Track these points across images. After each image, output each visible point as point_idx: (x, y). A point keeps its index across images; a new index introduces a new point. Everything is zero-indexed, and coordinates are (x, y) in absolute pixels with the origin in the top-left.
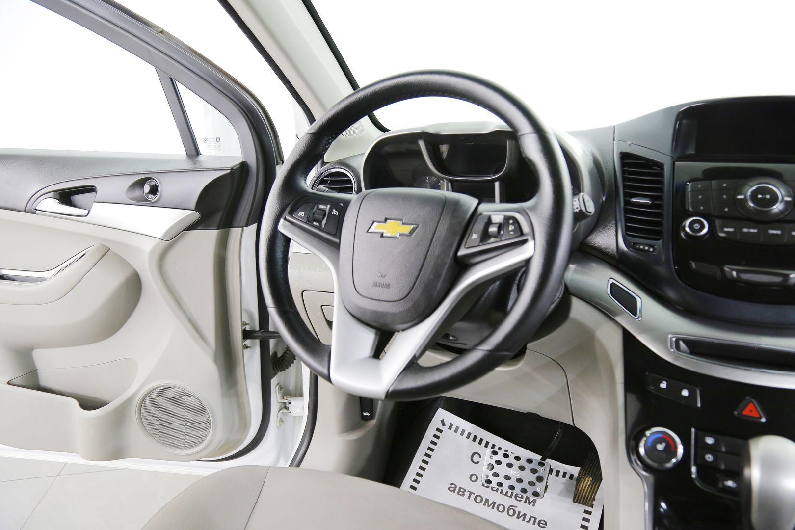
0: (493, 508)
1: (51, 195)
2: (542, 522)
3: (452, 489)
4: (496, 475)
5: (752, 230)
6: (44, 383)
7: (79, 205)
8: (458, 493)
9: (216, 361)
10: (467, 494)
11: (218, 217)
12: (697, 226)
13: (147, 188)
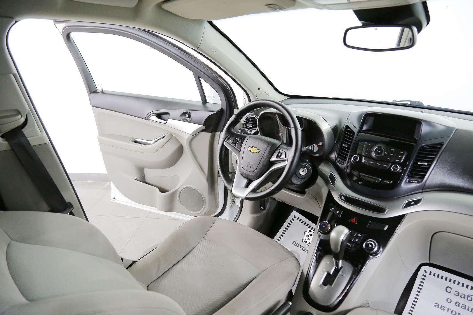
1: (154, 114)
3: (294, 243)
4: (309, 239)
5: (372, 162)
6: (147, 181)
7: (163, 118)
8: (296, 245)
9: (207, 180)
10: (300, 246)
11: (211, 128)
12: (355, 158)
13: (187, 116)
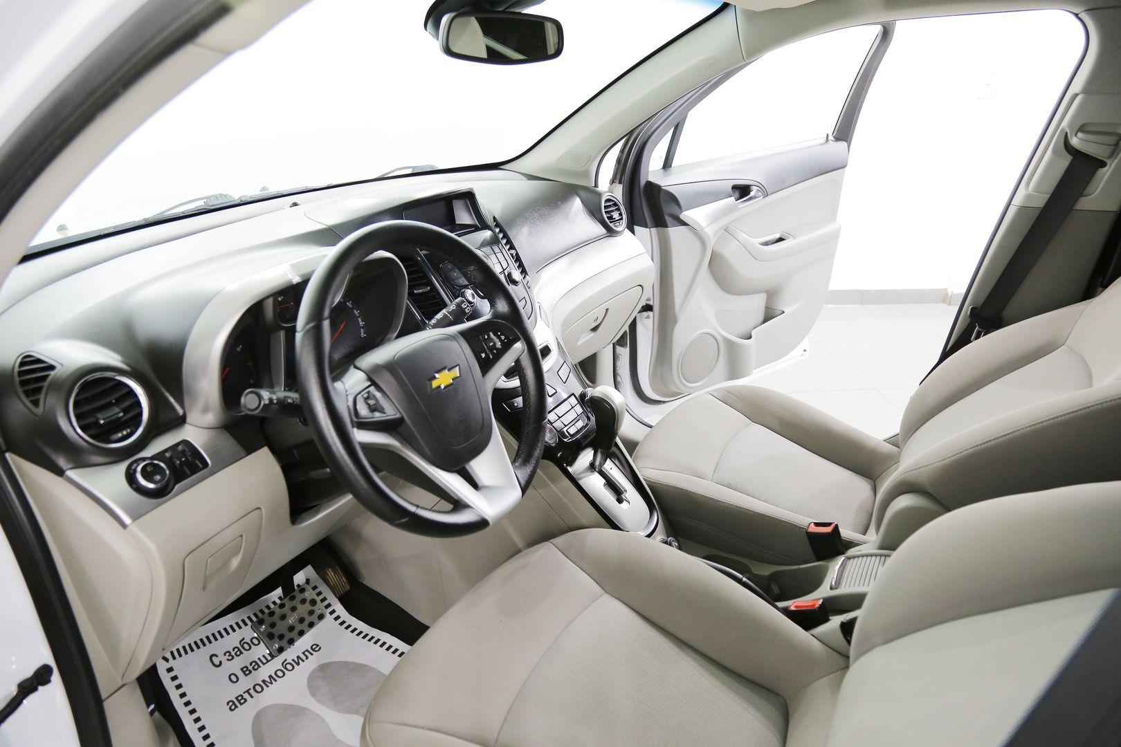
0: (276, 681)
2: (314, 647)
3: (233, 707)
8: (241, 704)
10: (246, 696)
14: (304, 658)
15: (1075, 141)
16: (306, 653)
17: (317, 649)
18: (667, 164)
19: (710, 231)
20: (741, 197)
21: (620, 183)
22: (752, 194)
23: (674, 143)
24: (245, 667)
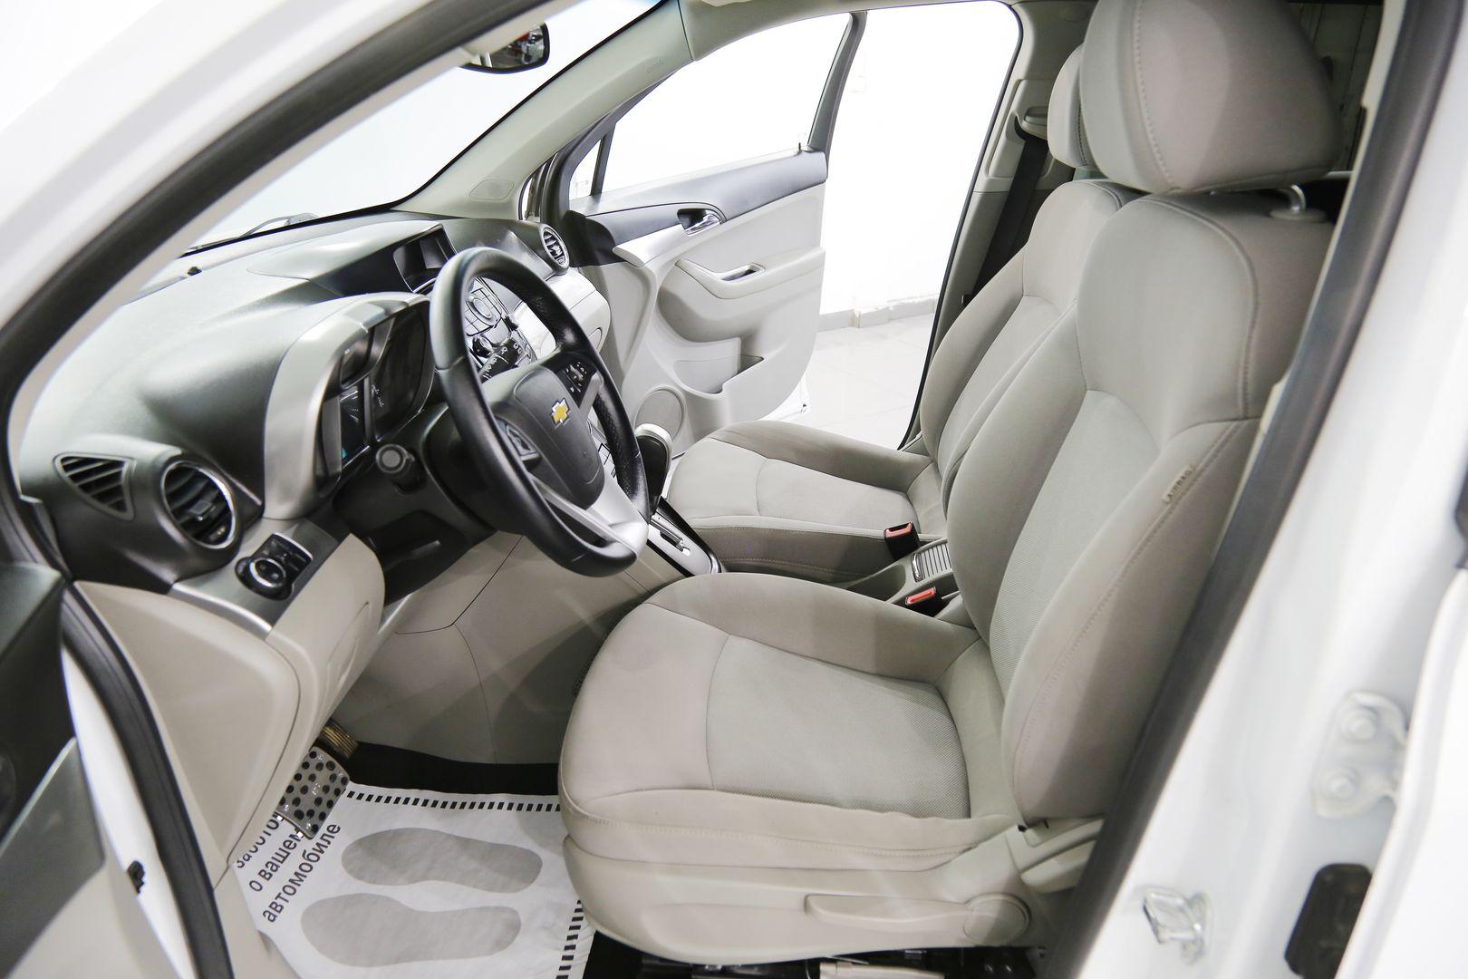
0: (305, 877)
2: (331, 829)
8: (279, 912)
10: (279, 901)
14: (325, 843)
15: (1024, 125)
16: (325, 837)
17: (336, 830)
18: (596, 190)
19: (653, 266)
20: (692, 223)
21: (537, 215)
22: (705, 219)
23: (602, 161)
24: (262, 871)
